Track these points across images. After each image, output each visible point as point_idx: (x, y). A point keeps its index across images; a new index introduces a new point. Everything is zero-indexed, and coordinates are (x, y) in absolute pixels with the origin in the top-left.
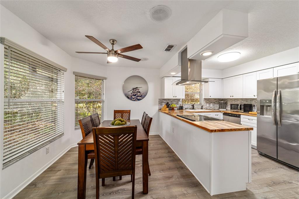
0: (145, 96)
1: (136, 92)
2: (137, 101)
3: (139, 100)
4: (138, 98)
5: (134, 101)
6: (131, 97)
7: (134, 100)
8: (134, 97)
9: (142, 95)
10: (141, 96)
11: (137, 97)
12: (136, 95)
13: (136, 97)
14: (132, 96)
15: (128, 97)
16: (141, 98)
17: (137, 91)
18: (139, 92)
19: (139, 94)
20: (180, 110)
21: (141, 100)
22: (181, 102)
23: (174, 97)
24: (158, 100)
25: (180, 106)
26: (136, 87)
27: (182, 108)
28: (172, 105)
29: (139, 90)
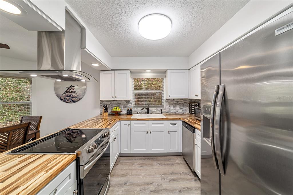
0: (83, 96)
1: (71, 92)
3: (74, 102)
4: (74, 99)
5: (68, 103)
7: (68, 101)
8: (68, 98)
9: (78, 96)
10: (77, 97)
11: (72, 98)
12: (71, 95)
13: (70, 98)
14: (66, 98)
15: (60, 98)
16: (77, 99)
20: (127, 114)
21: (77, 101)
22: (131, 104)
23: (113, 97)
24: (100, 102)
25: (127, 110)
26: (71, 86)
27: (130, 112)
28: (114, 109)
29: (74, 89)
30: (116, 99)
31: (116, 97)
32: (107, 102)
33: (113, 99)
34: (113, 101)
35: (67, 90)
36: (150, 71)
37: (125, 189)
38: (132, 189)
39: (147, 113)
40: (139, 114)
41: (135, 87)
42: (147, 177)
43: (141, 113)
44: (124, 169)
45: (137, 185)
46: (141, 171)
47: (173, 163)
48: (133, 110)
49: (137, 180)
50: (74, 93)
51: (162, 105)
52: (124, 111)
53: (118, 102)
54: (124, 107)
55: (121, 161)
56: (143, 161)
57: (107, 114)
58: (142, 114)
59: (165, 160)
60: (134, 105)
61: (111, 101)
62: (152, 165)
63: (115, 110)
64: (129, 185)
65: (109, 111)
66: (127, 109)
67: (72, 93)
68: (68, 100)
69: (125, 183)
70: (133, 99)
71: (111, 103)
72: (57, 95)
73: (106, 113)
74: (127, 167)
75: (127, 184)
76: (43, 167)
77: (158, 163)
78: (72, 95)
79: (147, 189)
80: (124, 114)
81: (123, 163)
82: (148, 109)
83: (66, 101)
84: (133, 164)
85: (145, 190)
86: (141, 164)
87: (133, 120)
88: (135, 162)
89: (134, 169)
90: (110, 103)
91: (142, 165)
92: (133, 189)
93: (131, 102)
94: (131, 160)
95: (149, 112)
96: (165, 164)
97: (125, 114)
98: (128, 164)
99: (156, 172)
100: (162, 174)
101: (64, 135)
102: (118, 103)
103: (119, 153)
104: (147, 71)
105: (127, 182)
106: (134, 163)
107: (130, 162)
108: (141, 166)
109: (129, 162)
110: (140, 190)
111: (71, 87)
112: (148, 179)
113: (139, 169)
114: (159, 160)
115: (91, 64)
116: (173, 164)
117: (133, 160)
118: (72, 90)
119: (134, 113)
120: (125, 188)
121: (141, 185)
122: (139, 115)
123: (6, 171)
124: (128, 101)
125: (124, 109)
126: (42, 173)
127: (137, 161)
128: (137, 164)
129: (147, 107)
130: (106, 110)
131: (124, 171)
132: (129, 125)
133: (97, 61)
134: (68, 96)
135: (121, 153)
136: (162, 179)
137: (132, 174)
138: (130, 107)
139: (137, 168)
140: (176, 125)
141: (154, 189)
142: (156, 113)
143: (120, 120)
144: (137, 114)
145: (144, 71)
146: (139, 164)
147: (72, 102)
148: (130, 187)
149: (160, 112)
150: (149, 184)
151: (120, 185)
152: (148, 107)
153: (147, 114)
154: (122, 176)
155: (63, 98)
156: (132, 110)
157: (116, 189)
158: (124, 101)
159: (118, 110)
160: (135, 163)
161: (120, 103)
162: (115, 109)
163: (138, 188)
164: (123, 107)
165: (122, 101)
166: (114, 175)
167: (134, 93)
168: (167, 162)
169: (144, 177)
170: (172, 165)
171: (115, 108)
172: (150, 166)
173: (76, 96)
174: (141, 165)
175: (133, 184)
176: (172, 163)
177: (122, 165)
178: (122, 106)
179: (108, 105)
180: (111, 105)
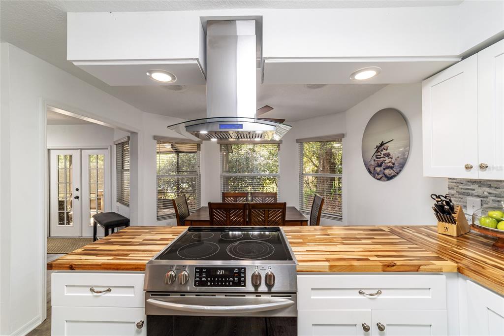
0: (402, 166)
1: (382, 156)
2: (384, 181)
3: (389, 178)
4: (387, 172)
5: (379, 179)
6: (374, 169)
7: (379, 177)
8: (378, 169)
9: (394, 164)
10: (391, 168)
11: (384, 169)
12: (382, 163)
13: (382, 168)
14: (376, 169)
15: (369, 168)
16: (392, 172)
17: (385, 151)
18: (388, 155)
19: (388, 160)
21: (394, 176)
23: (469, 167)
26: (382, 142)
29: (387, 150)
30: (483, 176)
31: (482, 168)
32: (475, 186)
33: (475, 175)
35: (377, 151)
50: (387, 158)
67: (384, 159)
68: (378, 174)
72: (366, 165)
78: (384, 163)
83: (376, 175)
90: (488, 190)
111: (382, 144)
118: (384, 151)
134: (379, 166)
147: (384, 178)
155: (372, 170)
173: (390, 164)
179: (478, 196)
180: (491, 198)
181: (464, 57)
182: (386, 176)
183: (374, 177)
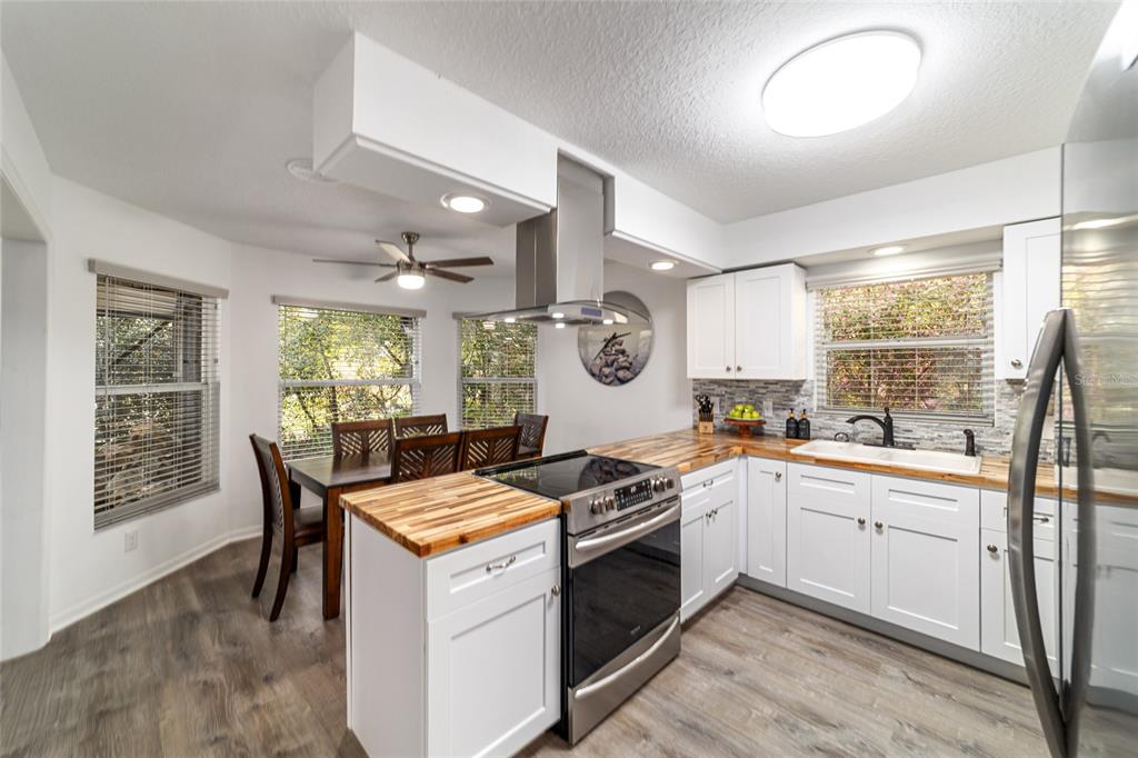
0: (643, 366)
1: (613, 352)
2: (616, 385)
3: (623, 382)
4: (621, 374)
5: (609, 384)
6: (600, 370)
7: (608, 380)
8: (607, 370)
9: (631, 364)
10: (628, 369)
11: (617, 370)
12: (613, 362)
13: (613, 369)
14: (604, 370)
15: (591, 370)
16: (628, 374)
17: (617, 347)
18: (623, 352)
19: (622, 358)
20: (788, 437)
21: (628, 381)
22: (805, 399)
23: (728, 369)
24: (691, 384)
25: (788, 421)
26: (615, 334)
27: (799, 430)
28: (736, 410)
29: (621, 345)
30: (740, 376)
31: (739, 369)
32: (715, 386)
33: (732, 375)
34: (735, 383)
35: (606, 346)
36: (899, 250)
37: (723, 686)
38: (744, 699)
39: (881, 441)
40: (841, 440)
41: (827, 325)
42: (822, 696)
43: (854, 441)
44: (745, 630)
45: (771, 699)
46: (806, 664)
47: (1010, 715)
48: (815, 422)
49: (774, 683)
50: (620, 356)
51: (985, 411)
52: (776, 422)
53: (752, 386)
54: (778, 409)
55: (741, 603)
56: (836, 637)
57: (710, 426)
58: (860, 442)
59: (958, 681)
60: (825, 404)
61: (729, 384)
62: (872, 667)
63: (735, 414)
64: (738, 683)
65: (719, 420)
66: (786, 414)
67: (617, 357)
68: (606, 377)
69: (730, 673)
70: (820, 377)
71: (728, 390)
72: (585, 365)
73: (706, 424)
74: (759, 631)
75: (736, 678)
76: (500, 508)
77: (910, 675)
78: (616, 363)
79: (803, 731)
80: (775, 436)
81: (748, 612)
82: (888, 426)
83: (604, 378)
84: (787, 631)
85: (794, 728)
86: (820, 644)
87: (797, 459)
88: (795, 627)
89: (783, 648)
91: (822, 649)
92: (749, 702)
93: (805, 391)
94: (784, 615)
95: (892, 437)
96: (950, 696)
97: (780, 434)
98: (766, 621)
99: (878, 700)
100: (909, 726)
101: (599, 475)
102: (755, 391)
103: (740, 574)
104: (878, 253)
105: (738, 672)
106: (791, 629)
107: (777, 621)
108: (818, 652)
109: (775, 617)
110: (776, 721)
111: (614, 337)
112: (827, 705)
113: (802, 657)
114: (920, 667)
115: (650, 265)
116: (1004, 720)
117: (789, 618)
119: (819, 434)
120: (722, 683)
121: (785, 705)
122: (841, 448)
123: (459, 496)
124: (796, 386)
125: (777, 415)
126: (494, 515)
127: (805, 626)
128: (804, 639)
129: (882, 416)
130: (705, 411)
131: (742, 638)
132: (779, 476)
133: (661, 256)
134: (607, 365)
135: (746, 575)
136: (893, 739)
137: (768, 657)
138: (802, 407)
139: (797, 649)
140: (1047, 520)
141: (839, 749)
142: (939, 449)
143: (744, 452)
144: (835, 440)
145: (865, 256)
146: (810, 640)
147: (616, 382)
148: (742, 690)
149: (964, 447)
150: (819, 720)
151: (711, 668)
152: (888, 417)
153: (884, 445)
154: (729, 649)
155: (596, 371)
156: (808, 423)
157: (693, 671)
158: (776, 382)
159: (747, 417)
160: (795, 631)
161: (764, 391)
162: (737, 413)
163: (768, 710)
164: (774, 409)
165: (767, 383)
166: (702, 633)
167: (825, 352)
168: (970, 696)
169: (809, 688)
170: (994, 719)
171: (740, 407)
172: (857, 669)
173: (626, 364)
174: (818, 648)
175: (755, 689)
176: (1000, 711)
177: (743, 615)
178: (768, 403)
179: (718, 395)
180: (727, 396)
181: (725, 272)
182: (619, 379)
183: (600, 381)
